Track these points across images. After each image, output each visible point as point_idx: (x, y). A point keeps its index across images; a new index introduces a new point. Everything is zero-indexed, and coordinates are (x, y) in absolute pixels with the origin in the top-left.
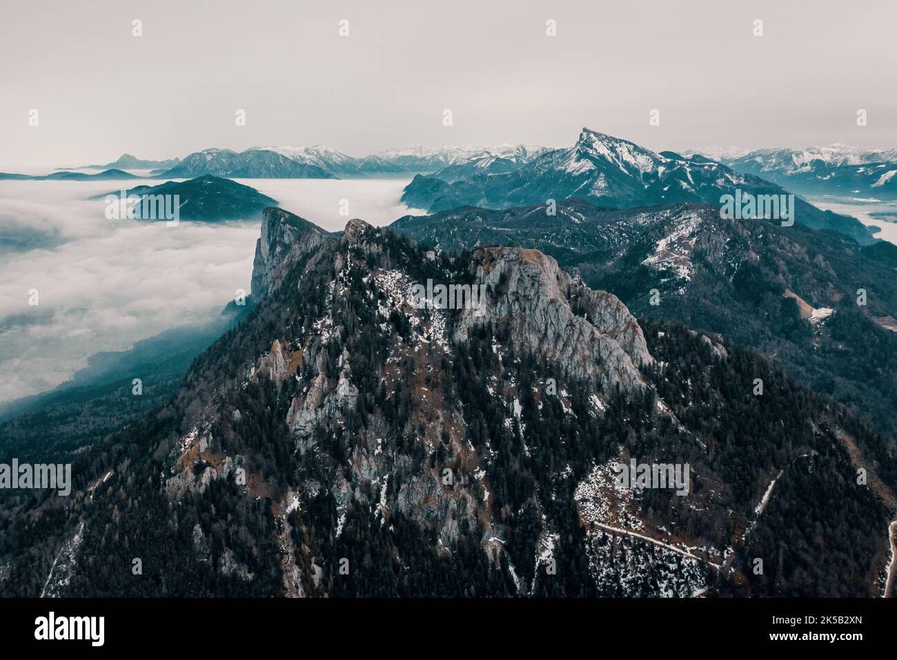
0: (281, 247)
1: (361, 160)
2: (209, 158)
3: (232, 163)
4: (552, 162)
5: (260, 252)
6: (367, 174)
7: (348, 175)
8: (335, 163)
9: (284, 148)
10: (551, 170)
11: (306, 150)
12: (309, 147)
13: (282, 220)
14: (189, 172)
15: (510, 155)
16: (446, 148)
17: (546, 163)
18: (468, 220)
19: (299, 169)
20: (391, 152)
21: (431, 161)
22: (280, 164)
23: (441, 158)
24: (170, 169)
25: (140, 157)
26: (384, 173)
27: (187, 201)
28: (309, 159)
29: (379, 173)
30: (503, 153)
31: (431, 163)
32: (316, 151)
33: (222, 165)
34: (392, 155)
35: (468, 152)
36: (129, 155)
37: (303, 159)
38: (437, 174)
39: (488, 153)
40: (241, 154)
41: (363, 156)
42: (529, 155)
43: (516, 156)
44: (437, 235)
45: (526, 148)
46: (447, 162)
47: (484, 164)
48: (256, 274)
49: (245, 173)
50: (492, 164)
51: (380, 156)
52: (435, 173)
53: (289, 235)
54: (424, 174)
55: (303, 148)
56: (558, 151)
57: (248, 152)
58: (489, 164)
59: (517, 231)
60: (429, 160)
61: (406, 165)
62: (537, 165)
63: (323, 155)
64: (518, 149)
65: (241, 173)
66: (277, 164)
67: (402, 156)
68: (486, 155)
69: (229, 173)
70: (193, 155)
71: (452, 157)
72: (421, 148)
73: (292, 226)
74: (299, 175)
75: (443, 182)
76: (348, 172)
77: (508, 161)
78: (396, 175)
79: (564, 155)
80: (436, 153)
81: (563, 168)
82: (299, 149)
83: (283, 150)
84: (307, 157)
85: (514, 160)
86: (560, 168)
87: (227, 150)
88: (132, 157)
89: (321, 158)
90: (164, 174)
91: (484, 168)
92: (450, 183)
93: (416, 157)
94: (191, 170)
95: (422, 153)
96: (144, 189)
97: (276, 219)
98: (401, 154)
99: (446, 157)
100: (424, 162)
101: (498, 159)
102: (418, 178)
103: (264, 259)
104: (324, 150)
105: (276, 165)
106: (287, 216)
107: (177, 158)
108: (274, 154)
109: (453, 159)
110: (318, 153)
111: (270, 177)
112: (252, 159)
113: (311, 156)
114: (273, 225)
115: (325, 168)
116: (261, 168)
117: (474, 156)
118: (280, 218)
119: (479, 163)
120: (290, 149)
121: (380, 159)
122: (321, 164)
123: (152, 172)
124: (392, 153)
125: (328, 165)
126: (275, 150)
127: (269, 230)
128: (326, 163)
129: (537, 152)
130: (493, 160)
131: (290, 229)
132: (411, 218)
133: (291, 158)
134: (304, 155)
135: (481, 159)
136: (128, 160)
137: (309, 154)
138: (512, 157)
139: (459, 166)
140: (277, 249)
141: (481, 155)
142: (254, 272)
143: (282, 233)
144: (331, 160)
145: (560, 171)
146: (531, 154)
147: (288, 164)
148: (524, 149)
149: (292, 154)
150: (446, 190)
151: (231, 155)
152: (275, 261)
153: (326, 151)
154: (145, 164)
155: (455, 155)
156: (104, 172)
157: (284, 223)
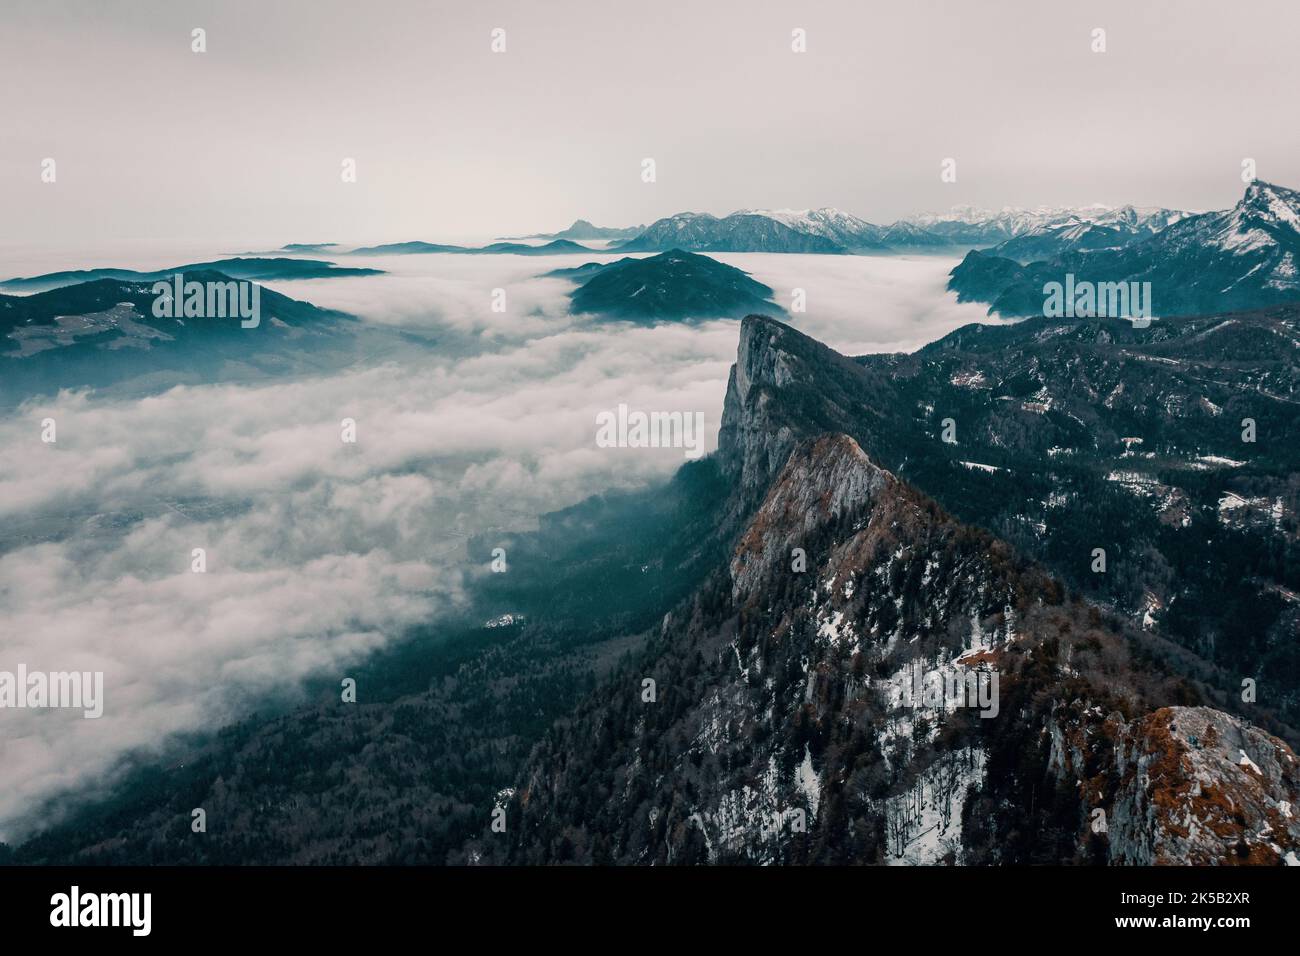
0: (769, 395)
1: (886, 229)
2: (681, 225)
3: (710, 231)
4: (1194, 233)
5: (735, 388)
6: (893, 247)
7: (867, 248)
8: (849, 232)
9: (780, 212)
10: (1195, 245)
11: (811, 215)
12: (815, 211)
13: (773, 340)
14: (655, 243)
15: (1110, 221)
16: (1007, 209)
17: (1183, 235)
18: (1084, 336)
19: (799, 241)
20: (928, 215)
21: (986, 229)
22: (775, 234)
23: (1001, 225)
24: (632, 239)
25: (598, 224)
26: (918, 246)
27: (644, 287)
28: (814, 227)
29: (910, 245)
30: (1100, 218)
31: (985, 231)
32: (823, 215)
33: (698, 234)
34: (929, 220)
35: (1041, 216)
36: (584, 222)
37: (806, 227)
38: (998, 249)
39: (1076, 218)
40: (723, 220)
41: (888, 223)
42: (1140, 221)
43: (1119, 223)
44: (1040, 369)
45: (1136, 211)
46: (1009, 232)
47: (1074, 234)
48: (728, 422)
49: (726, 246)
50: (1086, 234)
51: (911, 222)
52: (995, 248)
53: (783, 369)
54: (978, 248)
55: (807, 211)
56: (1204, 216)
57: (732, 218)
58: (1081, 235)
59: (1191, 366)
60: (983, 227)
61: (950, 235)
62: (1168, 238)
63: (834, 221)
64: (1124, 213)
65: (722, 246)
66: (771, 234)
67: (943, 222)
68: (1072, 222)
69: (706, 245)
70: (661, 221)
71: (1017, 223)
72: (969, 210)
73: (789, 354)
74: (800, 250)
75: (1011, 263)
76: (867, 245)
77: (1109, 230)
78: (934, 249)
79: (1217, 222)
80: (992, 218)
81: (1216, 243)
82: (801, 213)
83: (780, 215)
84: (812, 223)
85: (1118, 228)
86: (1210, 242)
87: (705, 215)
88: (588, 224)
89: (831, 226)
90: (624, 246)
91: (1072, 241)
92: (1025, 264)
93: (963, 224)
94: (658, 241)
95: (970, 217)
96: (594, 268)
97: (762, 336)
98: (941, 219)
99: (1007, 223)
100: (976, 230)
101: (1094, 228)
102: (972, 255)
103: (740, 399)
104: (835, 213)
105: (769, 235)
106: (781, 331)
107: (642, 226)
108: (768, 220)
109: (1019, 226)
110: (827, 218)
111: (761, 251)
112: (738, 227)
113: (816, 223)
114: (758, 346)
115: (835, 239)
116: (748, 239)
117: (1054, 223)
118: (769, 337)
119: (1064, 234)
120: (789, 212)
121: (912, 227)
122: (831, 233)
123: (608, 245)
124: (926, 218)
125: (840, 234)
126: (768, 215)
127: (750, 354)
128: (837, 232)
129: (1155, 216)
130: (1087, 229)
131: (784, 359)
132: (980, 328)
133: (790, 226)
134: (807, 221)
135: (1068, 227)
136: (583, 228)
137: (815, 219)
138: (1114, 224)
139: (1032, 238)
140: (761, 399)
141: (1065, 221)
142: (725, 416)
143: (772, 364)
144: (845, 227)
145: (1211, 247)
146: (1144, 220)
147: (785, 234)
148: (1133, 213)
149: (791, 220)
150: (1017, 275)
151: (710, 222)
152: (755, 421)
153: (837, 216)
154: (603, 233)
155: (1022, 221)
156: (550, 244)
157: (776, 347)
